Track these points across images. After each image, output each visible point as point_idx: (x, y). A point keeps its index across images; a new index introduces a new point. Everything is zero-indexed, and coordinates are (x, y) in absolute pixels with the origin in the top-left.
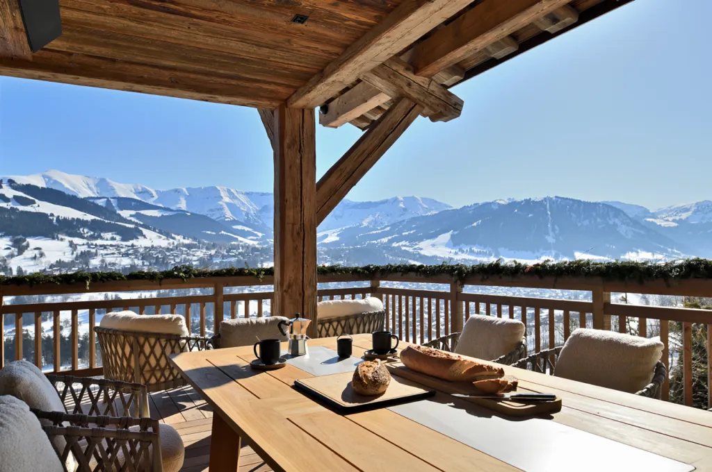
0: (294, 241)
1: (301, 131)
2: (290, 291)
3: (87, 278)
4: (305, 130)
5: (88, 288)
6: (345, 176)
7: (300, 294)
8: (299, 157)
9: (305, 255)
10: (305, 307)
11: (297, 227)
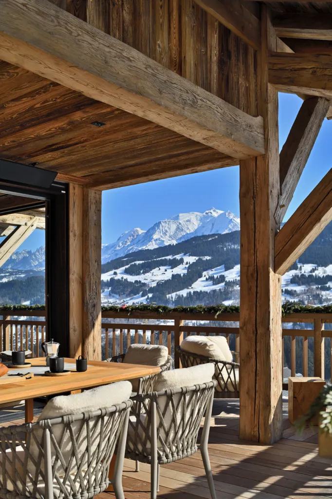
0: (248, 282)
1: (255, 178)
2: (245, 328)
3: (220, 310)
4: (258, 177)
5: (216, 317)
6: (309, 211)
7: (253, 332)
8: (252, 203)
9: (258, 295)
10: (258, 344)
11: (251, 269)
